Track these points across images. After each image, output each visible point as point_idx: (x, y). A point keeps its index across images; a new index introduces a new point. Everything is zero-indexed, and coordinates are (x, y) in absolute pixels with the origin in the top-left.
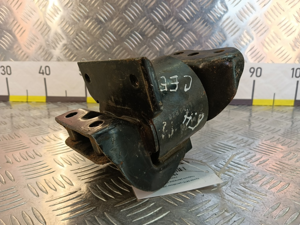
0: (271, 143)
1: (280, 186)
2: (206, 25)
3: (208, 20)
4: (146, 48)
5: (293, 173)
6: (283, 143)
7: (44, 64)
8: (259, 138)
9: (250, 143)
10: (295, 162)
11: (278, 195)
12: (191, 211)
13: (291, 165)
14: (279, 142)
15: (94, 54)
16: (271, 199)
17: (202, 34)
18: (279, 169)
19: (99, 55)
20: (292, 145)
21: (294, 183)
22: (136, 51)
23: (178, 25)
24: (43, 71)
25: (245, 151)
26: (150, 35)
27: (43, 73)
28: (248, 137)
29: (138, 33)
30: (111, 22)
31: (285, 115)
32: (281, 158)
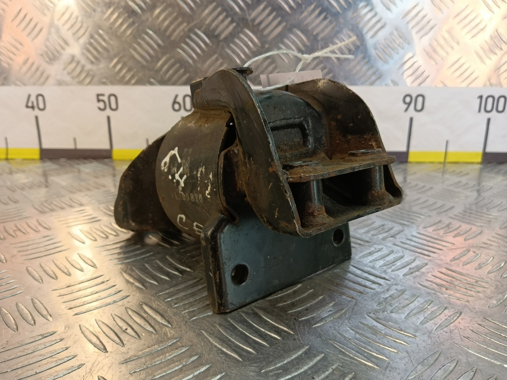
0: (435, 232)
1: (443, 317)
2: (325, 18)
3: (328, 8)
4: (217, 59)
5: (469, 292)
6: (456, 232)
7: (34, 91)
8: (413, 223)
9: (396, 233)
10: (475, 269)
11: (437, 336)
12: (266, 373)
13: (467, 274)
14: (448, 231)
15: (124, 71)
16: (424, 344)
17: (317, 35)
18: (444, 283)
19: (132, 73)
20: (473, 235)
21: (469, 311)
22: (199, 65)
23: (274, 18)
24: (33, 103)
25: (384, 247)
26: (223, 36)
27: (33, 107)
28: (393, 221)
29: (202, 32)
30: (153, 13)
31: (464, 180)
32: (451, 261)
